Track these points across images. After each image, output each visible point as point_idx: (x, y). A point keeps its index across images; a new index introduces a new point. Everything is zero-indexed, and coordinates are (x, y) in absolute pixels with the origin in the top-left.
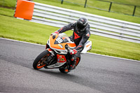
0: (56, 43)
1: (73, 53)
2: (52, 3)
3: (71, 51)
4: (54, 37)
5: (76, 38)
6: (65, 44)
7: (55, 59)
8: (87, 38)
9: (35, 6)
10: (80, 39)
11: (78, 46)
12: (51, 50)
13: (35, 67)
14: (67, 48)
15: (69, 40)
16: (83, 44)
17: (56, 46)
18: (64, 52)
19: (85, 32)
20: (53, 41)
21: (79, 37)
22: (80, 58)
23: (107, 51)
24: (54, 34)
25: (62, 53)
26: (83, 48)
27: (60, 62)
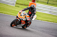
0: (21, 15)
1: (28, 20)
3: (28, 19)
4: (20, 13)
5: (30, 13)
6: (25, 16)
7: (20, 22)
12: (19, 18)
14: (26, 18)
16: (33, 16)
17: (21, 17)
18: (24, 19)
19: (34, 11)
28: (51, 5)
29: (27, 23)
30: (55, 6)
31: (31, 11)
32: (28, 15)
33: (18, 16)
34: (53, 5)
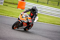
0: (23, 17)
1: (30, 22)
2: (33, 2)
3: (29, 21)
4: (22, 15)
5: (31, 15)
6: (26, 18)
7: (22, 25)
8: (36, 15)
9: (26, 4)
10: (33, 16)
11: (32, 19)
12: (20, 20)
13: (13, 28)
14: (27, 20)
15: (28, 16)
16: (35, 18)
17: (22, 19)
20: (21, 16)
21: (33, 15)
22: (33, 24)
23: (57, 23)
24: (22, 13)
25: (25, 22)
26: (34, 20)
27: (24, 26)
28: (41, 4)
29: (29, 25)
30: (45, 4)
31: (33, 12)
32: (29, 17)
33: (19, 18)
34: (43, 4)
